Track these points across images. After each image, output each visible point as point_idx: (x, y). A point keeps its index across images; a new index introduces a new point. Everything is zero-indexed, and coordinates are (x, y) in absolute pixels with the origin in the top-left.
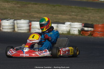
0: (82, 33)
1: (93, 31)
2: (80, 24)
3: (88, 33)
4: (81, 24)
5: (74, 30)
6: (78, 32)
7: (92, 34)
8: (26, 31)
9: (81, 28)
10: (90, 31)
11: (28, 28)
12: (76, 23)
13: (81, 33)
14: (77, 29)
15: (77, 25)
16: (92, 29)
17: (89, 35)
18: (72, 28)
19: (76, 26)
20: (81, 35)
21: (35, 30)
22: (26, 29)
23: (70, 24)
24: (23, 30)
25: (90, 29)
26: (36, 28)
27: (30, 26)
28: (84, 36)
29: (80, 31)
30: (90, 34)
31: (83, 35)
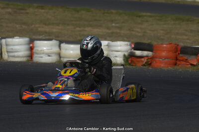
0: (132, 61)
1: (152, 58)
2: (127, 45)
3: (142, 61)
4: (128, 43)
5: (114, 55)
6: (124, 60)
7: (150, 62)
8: (24, 59)
9: (129, 51)
10: (147, 56)
11: (27, 53)
12: (119, 43)
13: (130, 62)
14: (121, 54)
15: (121, 46)
16: (149, 53)
17: (144, 65)
18: (112, 51)
19: (119, 48)
20: (130, 64)
21: (42, 57)
22: (24, 56)
23: (109, 43)
24: (18, 57)
25: (145, 53)
26: (42, 52)
27: (31, 49)
28: (134, 67)
29: (126, 58)
30: (146, 63)
31: (133, 65)
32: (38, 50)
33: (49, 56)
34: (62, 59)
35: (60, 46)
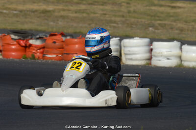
32: (156, 52)
33: (168, 59)
34: (183, 62)
35: (181, 49)
